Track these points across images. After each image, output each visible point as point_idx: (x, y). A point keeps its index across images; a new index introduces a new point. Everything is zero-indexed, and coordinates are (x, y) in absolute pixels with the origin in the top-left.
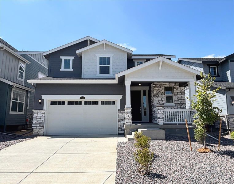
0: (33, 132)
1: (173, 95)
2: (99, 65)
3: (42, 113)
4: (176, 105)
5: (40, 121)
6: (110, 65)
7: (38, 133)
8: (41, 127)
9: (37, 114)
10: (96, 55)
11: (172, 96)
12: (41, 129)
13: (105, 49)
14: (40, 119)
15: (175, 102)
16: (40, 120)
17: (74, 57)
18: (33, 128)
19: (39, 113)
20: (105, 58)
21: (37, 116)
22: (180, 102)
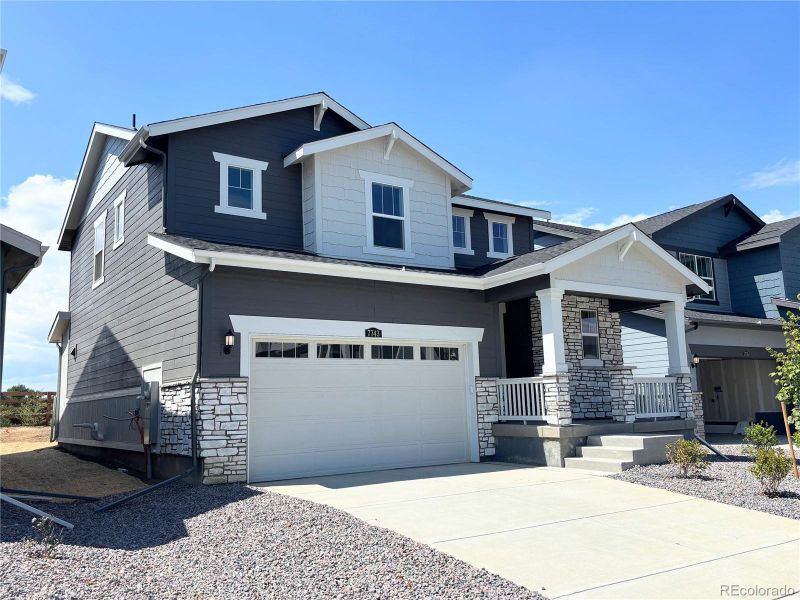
0: (206, 473)
1: (597, 335)
2: (370, 214)
3: (236, 390)
4: (604, 363)
5: (229, 426)
6: (406, 218)
7: (223, 474)
8: (235, 451)
9: (215, 396)
10: (363, 174)
11: (595, 338)
12: (236, 459)
13: (387, 158)
14: (231, 414)
15: (604, 357)
16: (227, 418)
17: (267, 164)
18: (204, 454)
19: (226, 390)
20: (388, 189)
21: (217, 402)
22: (611, 357)
